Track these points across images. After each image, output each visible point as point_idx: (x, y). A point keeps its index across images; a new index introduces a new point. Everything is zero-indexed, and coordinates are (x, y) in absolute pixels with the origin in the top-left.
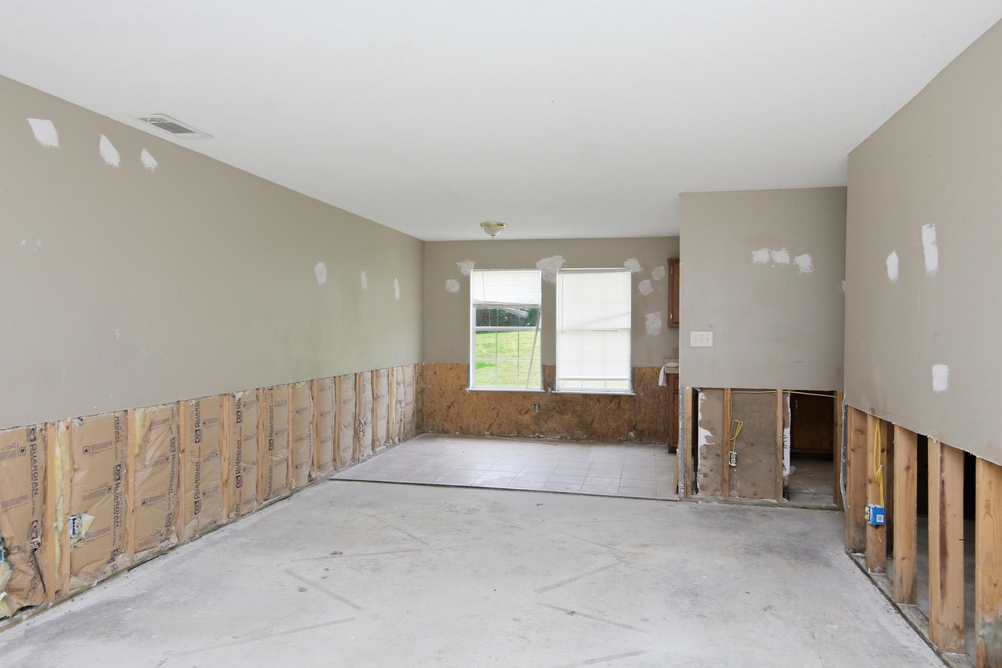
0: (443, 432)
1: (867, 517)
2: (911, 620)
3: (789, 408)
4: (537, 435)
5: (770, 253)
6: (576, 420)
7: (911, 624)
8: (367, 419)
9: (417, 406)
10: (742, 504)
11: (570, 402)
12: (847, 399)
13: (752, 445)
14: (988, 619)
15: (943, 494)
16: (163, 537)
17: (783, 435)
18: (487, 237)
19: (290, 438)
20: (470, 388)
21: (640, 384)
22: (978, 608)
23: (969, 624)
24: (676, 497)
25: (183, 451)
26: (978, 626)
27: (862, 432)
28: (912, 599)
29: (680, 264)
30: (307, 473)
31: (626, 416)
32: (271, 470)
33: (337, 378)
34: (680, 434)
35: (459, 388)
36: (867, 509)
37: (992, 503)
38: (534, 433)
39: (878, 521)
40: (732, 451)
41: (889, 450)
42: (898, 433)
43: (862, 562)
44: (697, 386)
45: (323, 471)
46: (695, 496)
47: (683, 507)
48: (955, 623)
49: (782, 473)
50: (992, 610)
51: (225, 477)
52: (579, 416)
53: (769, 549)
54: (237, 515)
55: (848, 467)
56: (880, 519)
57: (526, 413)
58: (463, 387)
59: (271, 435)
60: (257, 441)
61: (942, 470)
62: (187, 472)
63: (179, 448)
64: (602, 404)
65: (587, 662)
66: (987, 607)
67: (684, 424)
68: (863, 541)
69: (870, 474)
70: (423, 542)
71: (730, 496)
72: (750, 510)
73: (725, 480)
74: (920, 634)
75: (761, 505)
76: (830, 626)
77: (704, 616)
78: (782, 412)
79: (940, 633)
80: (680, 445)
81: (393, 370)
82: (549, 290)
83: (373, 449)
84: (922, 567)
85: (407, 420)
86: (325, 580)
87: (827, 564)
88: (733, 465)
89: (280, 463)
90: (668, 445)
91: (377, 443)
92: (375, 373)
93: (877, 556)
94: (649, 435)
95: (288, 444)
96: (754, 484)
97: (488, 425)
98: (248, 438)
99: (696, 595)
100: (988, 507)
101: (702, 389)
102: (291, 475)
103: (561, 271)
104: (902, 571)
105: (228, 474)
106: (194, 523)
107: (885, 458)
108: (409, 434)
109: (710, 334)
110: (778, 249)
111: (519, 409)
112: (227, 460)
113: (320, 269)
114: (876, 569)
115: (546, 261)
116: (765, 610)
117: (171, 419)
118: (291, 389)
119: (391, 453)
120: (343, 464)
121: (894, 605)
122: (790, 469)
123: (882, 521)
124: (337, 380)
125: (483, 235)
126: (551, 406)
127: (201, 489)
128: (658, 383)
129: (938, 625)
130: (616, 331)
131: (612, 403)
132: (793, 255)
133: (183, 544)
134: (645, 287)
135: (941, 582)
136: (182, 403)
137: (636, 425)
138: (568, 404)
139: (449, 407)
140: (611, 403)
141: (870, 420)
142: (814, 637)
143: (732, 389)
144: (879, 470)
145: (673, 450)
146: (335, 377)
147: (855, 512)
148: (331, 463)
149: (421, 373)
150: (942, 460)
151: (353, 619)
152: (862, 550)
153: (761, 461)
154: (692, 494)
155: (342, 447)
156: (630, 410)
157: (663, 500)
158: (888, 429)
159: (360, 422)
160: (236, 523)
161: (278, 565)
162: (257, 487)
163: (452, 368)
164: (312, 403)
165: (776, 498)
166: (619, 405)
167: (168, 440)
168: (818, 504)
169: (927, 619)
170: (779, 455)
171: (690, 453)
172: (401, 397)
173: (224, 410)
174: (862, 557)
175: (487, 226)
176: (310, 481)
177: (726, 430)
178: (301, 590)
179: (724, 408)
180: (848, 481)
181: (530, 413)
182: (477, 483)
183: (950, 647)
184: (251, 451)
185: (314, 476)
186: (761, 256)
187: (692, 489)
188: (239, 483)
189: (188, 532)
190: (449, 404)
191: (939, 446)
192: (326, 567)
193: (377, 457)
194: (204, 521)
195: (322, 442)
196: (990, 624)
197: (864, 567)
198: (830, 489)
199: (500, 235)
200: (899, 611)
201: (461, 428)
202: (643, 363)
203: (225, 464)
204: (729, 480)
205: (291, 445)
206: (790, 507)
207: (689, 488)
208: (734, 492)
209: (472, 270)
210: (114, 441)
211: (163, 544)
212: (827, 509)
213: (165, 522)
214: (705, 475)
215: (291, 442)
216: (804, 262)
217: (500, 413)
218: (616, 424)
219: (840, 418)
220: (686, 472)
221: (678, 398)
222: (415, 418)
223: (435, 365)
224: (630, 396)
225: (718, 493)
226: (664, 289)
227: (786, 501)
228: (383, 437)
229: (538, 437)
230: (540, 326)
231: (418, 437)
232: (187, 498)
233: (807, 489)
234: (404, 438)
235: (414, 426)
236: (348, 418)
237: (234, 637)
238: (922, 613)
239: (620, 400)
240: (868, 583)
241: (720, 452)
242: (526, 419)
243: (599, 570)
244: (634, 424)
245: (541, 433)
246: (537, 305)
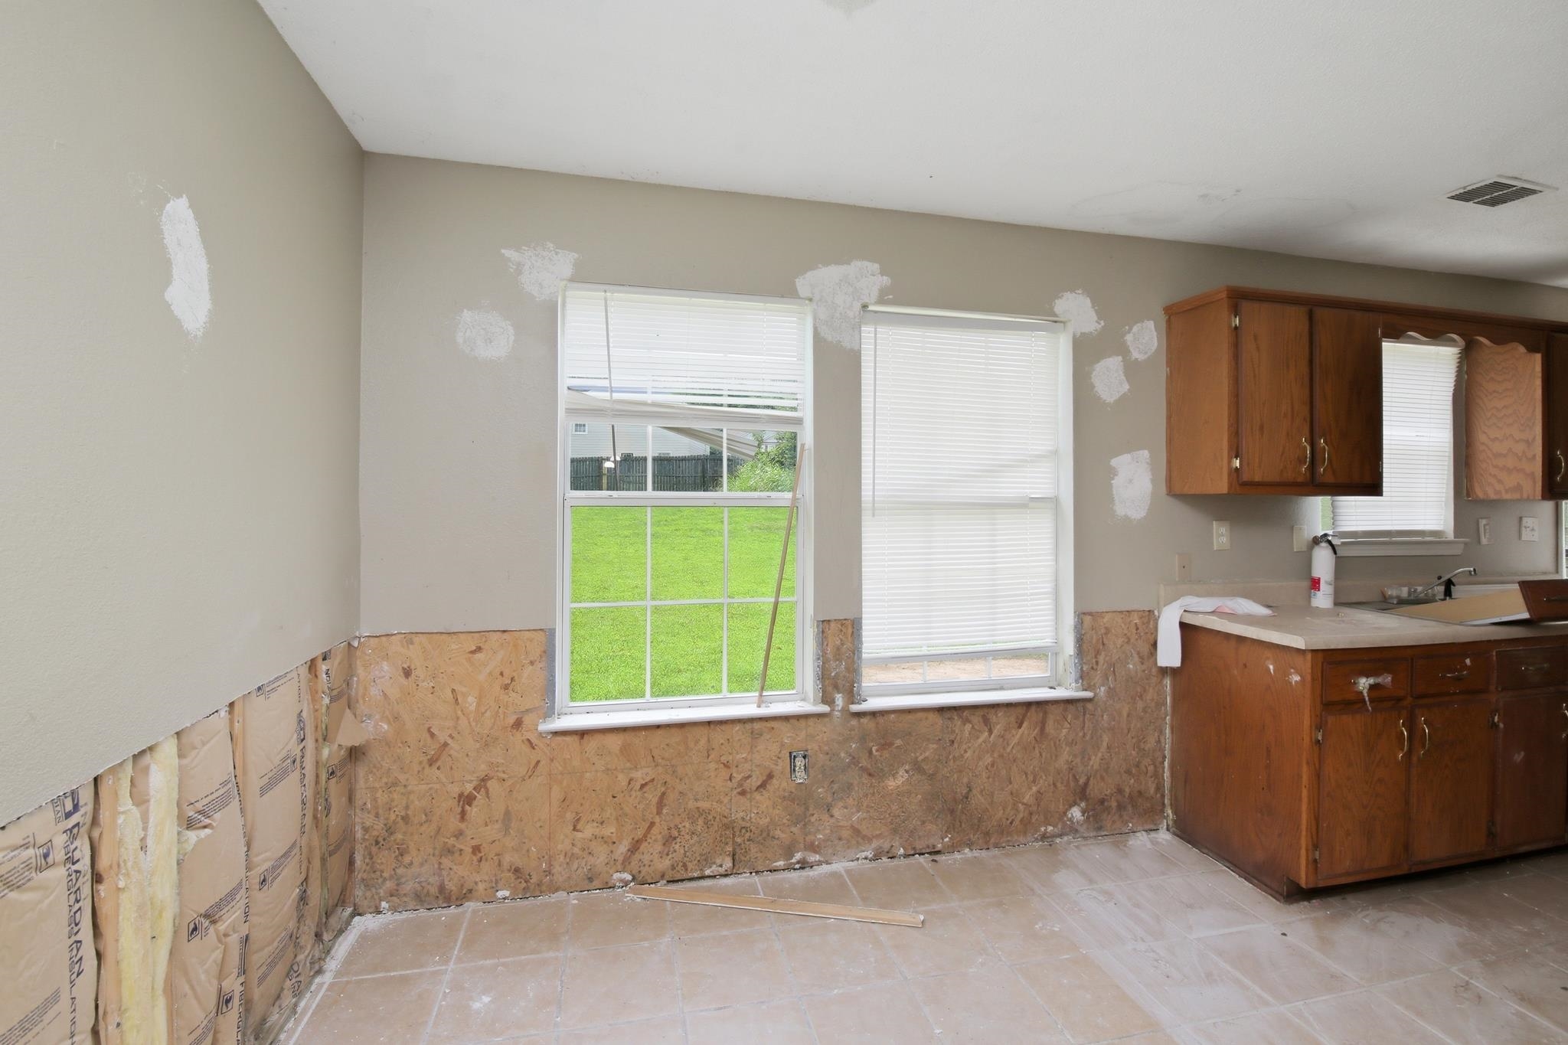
4: (798, 856)
6: (922, 790)
11: (905, 733)
20: (558, 723)
21: (1097, 663)
31: (1062, 762)
35: (512, 720)
38: (789, 853)
52: (932, 777)
57: (763, 786)
58: (527, 720)
64: (995, 732)
82: (837, 375)
94: (1121, 807)
97: (623, 848)
111: (738, 777)
115: (827, 276)
126: (843, 755)
131: (1025, 725)
134: (1109, 378)
137: (1086, 784)
138: (898, 742)
139: (467, 800)
140: (1020, 727)
156: (1072, 743)
163: (477, 650)
166: (1041, 731)
181: (775, 786)
190: (469, 788)
201: (517, 870)
202: (1106, 600)
209: (564, 286)
217: (672, 796)
218: (1034, 789)
223: (407, 639)
224: (1070, 701)
229: (805, 866)
230: (806, 491)
239: (1043, 713)
242: (762, 810)
244: (1082, 781)
245: (813, 848)
246: (799, 421)
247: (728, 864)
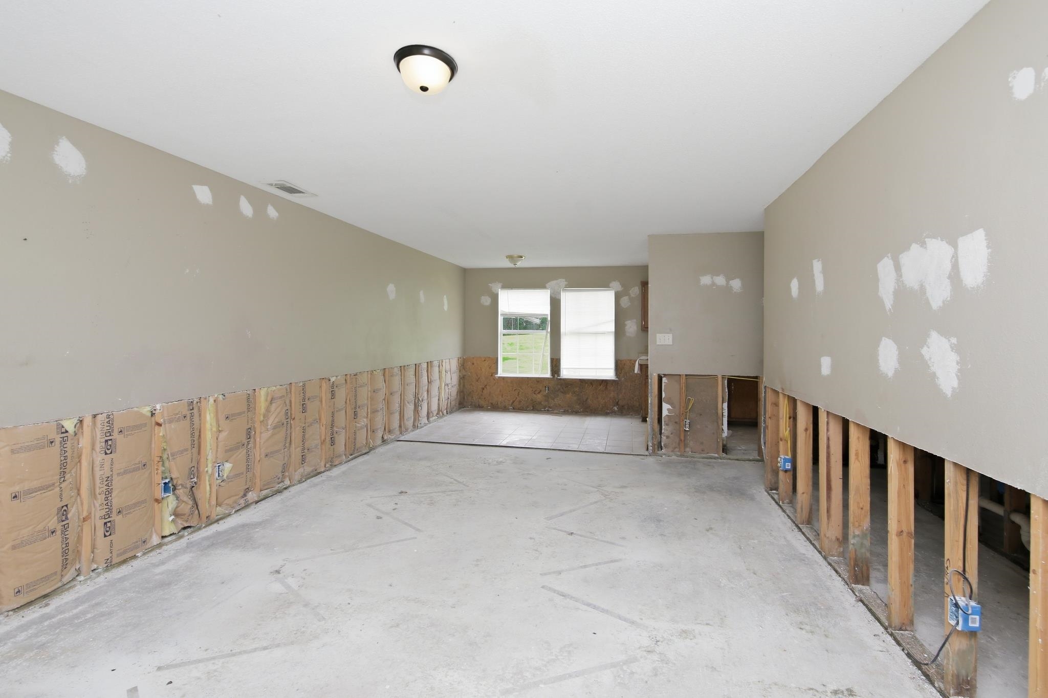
0: (479, 407)
1: (779, 465)
2: (808, 536)
3: (727, 388)
4: (547, 409)
5: (712, 278)
6: (575, 398)
7: (808, 539)
8: (424, 397)
9: (460, 387)
10: (694, 457)
11: (571, 385)
12: (766, 382)
13: (701, 415)
14: (857, 533)
15: (828, 447)
16: (280, 480)
17: (723, 408)
18: (512, 266)
19: (369, 411)
20: (499, 375)
21: (622, 372)
22: (850, 525)
23: (845, 536)
24: (647, 453)
25: (294, 419)
26: (850, 537)
27: (776, 404)
28: (809, 522)
29: (649, 285)
30: (381, 435)
31: (611, 395)
32: (355, 433)
33: (402, 368)
34: (649, 408)
35: (491, 374)
36: (779, 459)
37: (860, 452)
38: (545, 408)
39: (787, 467)
40: (686, 419)
41: (794, 418)
42: (799, 405)
43: (776, 497)
44: (661, 373)
45: (392, 435)
46: (660, 452)
47: (651, 460)
48: (836, 537)
49: (722, 435)
50: (859, 526)
51: (323, 438)
52: (578, 395)
53: (711, 488)
54: (331, 465)
55: (767, 430)
56: (788, 466)
57: (539, 393)
58: (494, 374)
59: (355, 408)
60: (346, 412)
61: (828, 430)
62: (296, 434)
63: (291, 416)
64: (594, 386)
65: (581, 567)
66: (857, 524)
67: (652, 400)
68: (777, 482)
69: (781, 435)
70: (464, 485)
71: (685, 452)
72: (699, 462)
73: (681, 440)
74: (813, 545)
75: (707, 458)
76: (752, 541)
77: (665, 536)
78: (721, 391)
79: (826, 543)
80: (649, 416)
81: (442, 362)
82: (555, 304)
83: (428, 419)
84: (815, 498)
85: (452, 398)
86: (395, 511)
87: (752, 498)
88: (687, 429)
89: (361, 428)
90: (642, 416)
91: (431, 415)
92: (429, 364)
93: (786, 492)
94: (628, 408)
95: (367, 415)
96: (702, 443)
97: (511, 401)
98: (339, 410)
99: (659, 521)
100: (857, 454)
101: (665, 375)
102: (369, 437)
103: (563, 290)
104: (802, 502)
105: (325, 436)
106: (301, 470)
107: (791, 423)
108: (454, 408)
109: (671, 336)
110: (718, 275)
111: (534, 390)
112: (324, 426)
113: (391, 288)
114: (785, 501)
115: (553, 283)
116: (708, 531)
117: (285, 395)
118: (369, 375)
119: (441, 422)
120: (407, 430)
121: (797, 526)
122: (728, 432)
123: (790, 468)
124: (402, 369)
125: (508, 264)
126: (557, 388)
127: (306, 445)
128: (634, 371)
129: (825, 538)
130: (603, 333)
132: (728, 279)
133: (293, 485)
134: (625, 302)
135: (827, 508)
136: (293, 385)
137: (618, 402)
139: (483, 389)
140: (600, 386)
141: (781, 396)
142: (741, 548)
143: (686, 375)
144: (787, 432)
145: (644, 420)
146: (401, 367)
147: (771, 462)
148: (398, 428)
149: (463, 365)
150: (828, 423)
151: (416, 538)
152: (776, 489)
153: (707, 427)
154: (658, 450)
155: (406, 417)
156: (614, 391)
157: (638, 455)
158: (793, 401)
159: (419, 399)
160: (331, 471)
161: (362, 501)
162: (345, 445)
163: (485, 361)
164: (384, 385)
165: (717, 453)
166: (606, 388)
167: (284, 410)
168: (746, 457)
169: (818, 535)
170: (720, 422)
171: (656, 421)
172: (448, 381)
173: (323, 390)
174: (776, 494)
175: (511, 258)
176: (383, 442)
177: (682, 404)
178: (379, 518)
179: (681, 389)
180: (767, 440)
181: (541, 393)
182: (504, 443)
183: (833, 553)
184: (341, 419)
185: (385, 438)
186: (706, 280)
187: (658, 448)
188: (333, 443)
189: (297, 477)
190: (483, 387)
191: (826, 413)
192: (395, 502)
193: (431, 424)
194: (308, 469)
195: (391, 414)
196: (858, 536)
197: (777, 500)
198: (755, 447)
199: (520, 264)
200: (800, 530)
201: (492, 404)
202: (624, 357)
203: (323, 429)
204: (684, 441)
205: (369, 415)
206: (727, 459)
207: (656, 447)
208: (688, 449)
209: (500, 290)
210: (246, 410)
211: (280, 485)
212: (754, 461)
213: (281, 469)
214: (668, 437)
215: (369, 413)
216: (736, 284)
217: (520, 393)
218: (604, 401)
219: (762, 395)
220: (654, 434)
221: (648, 382)
222: (459, 396)
223: (473, 358)
224: (613, 381)
225: (677, 450)
226: (638, 304)
227: (724, 455)
228: (435, 410)
229: (548, 410)
230: (549, 330)
231: (460, 410)
232: (296, 452)
233: (739, 447)
234: (450, 411)
235: (458, 403)
236: (410, 397)
237: (332, 550)
238: (815, 531)
239: (607, 383)
240: (780, 511)
241: (676, 421)
242: (539, 397)
243: (591, 504)
244: (617, 401)
245: (550, 407)
246: (547, 315)
247: (532, 408)
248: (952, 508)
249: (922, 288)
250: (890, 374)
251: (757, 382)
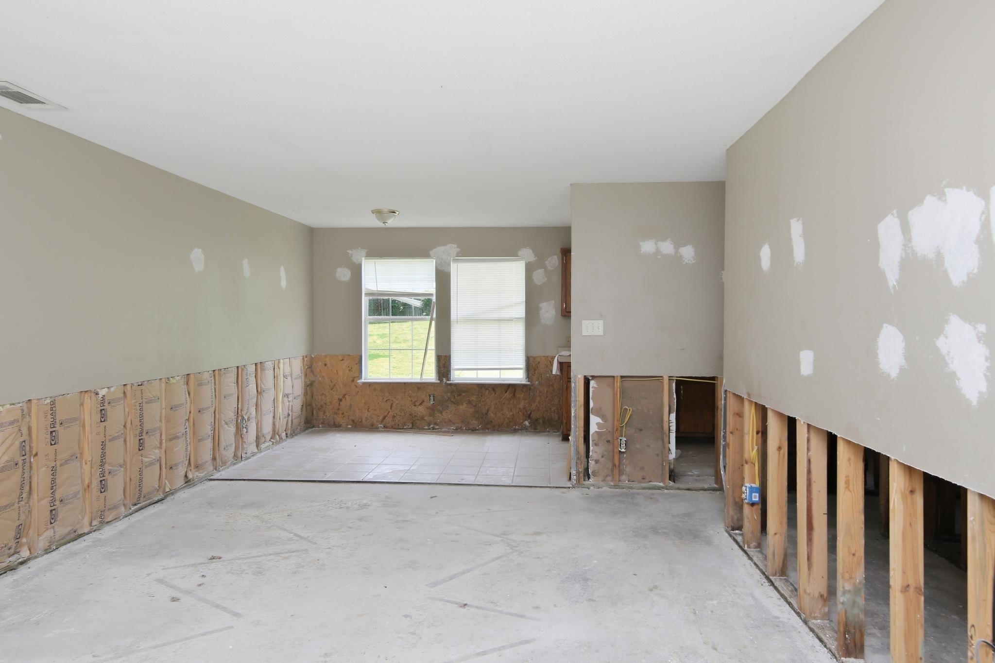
0: (335, 426)
1: (744, 496)
2: (782, 592)
3: (675, 394)
4: (432, 426)
5: (656, 244)
6: (472, 410)
7: (782, 595)
8: (251, 414)
9: (306, 399)
10: (631, 488)
11: (465, 392)
12: (726, 384)
13: (641, 430)
14: (848, 587)
15: (809, 472)
16: (12, 551)
17: (669, 421)
18: (380, 224)
19: (164, 437)
20: (363, 380)
21: (535, 373)
22: (839, 577)
23: (832, 591)
24: (569, 485)
25: (36, 455)
26: (839, 593)
27: (740, 415)
28: (783, 572)
29: (572, 254)
30: (183, 473)
31: (521, 406)
32: (141, 472)
33: (217, 372)
34: (573, 422)
35: (351, 379)
36: (744, 488)
37: (851, 478)
38: (429, 425)
39: (753, 499)
40: (622, 437)
41: (763, 432)
42: (770, 415)
43: (739, 539)
44: (589, 374)
45: (201, 471)
46: (587, 482)
47: (575, 493)
48: (820, 593)
49: (668, 456)
50: (851, 578)
51: (87, 482)
52: (475, 406)
53: (655, 531)
54: (101, 522)
55: (727, 450)
56: (756, 497)
57: (421, 404)
58: (355, 379)
59: (141, 433)
60: (125, 441)
61: (808, 449)
62: (41, 478)
63: (31, 451)
64: (497, 394)
65: (478, 654)
66: (847, 576)
67: (576, 411)
68: (741, 519)
69: (746, 456)
70: (309, 541)
71: (619, 481)
72: (638, 494)
73: (615, 466)
74: (790, 604)
75: (649, 488)
76: (710, 602)
77: (593, 601)
78: (668, 397)
79: (807, 602)
80: (572, 433)
81: (279, 362)
82: (443, 280)
83: (257, 446)
84: (792, 540)
85: (294, 414)
86: (201, 587)
87: (709, 542)
88: (623, 450)
89: (151, 464)
90: (562, 433)
91: (263, 440)
92: (259, 366)
93: (752, 532)
94: (544, 423)
95: (161, 443)
96: (642, 469)
97: (381, 418)
98: (114, 439)
99: (586, 580)
100: (847, 482)
101: (593, 377)
102: (164, 476)
103: (455, 260)
104: (774, 545)
105: (91, 478)
106: (49, 533)
107: (760, 439)
108: (297, 429)
109: (601, 323)
110: (664, 240)
111: (414, 401)
112: (89, 463)
113: (197, 256)
114: (752, 545)
115: (440, 250)
116: (651, 590)
117: (20, 420)
118: (163, 385)
119: (278, 449)
120: (224, 463)
121: (767, 578)
122: (676, 453)
123: (757, 499)
124: (216, 373)
125: (374, 222)
126: (446, 397)
127: (58, 496)
128: (552, 372)
129: (805, 596)
130: (510, 320)
131: (507, 392)
132: (677, 246)
133: (36, 557)
134: (539, 276)
135: (808, 554)
136: (34, 402)
137: (530, 414)
138: (464, 394)
139: (340, 400)
140: (506, 392)
141: (746, 404)
142: (695, 613)
143: (622, 377)
144: (755, 451)
145: (566, 438)
146: (214, 371)
147: (733, 492)
148: (210, 462)
149: (310, 366)
150: (808, 440)
151: (231, 627)
152: (740, 528)
153: (648, 446)
154: (584, 481)
155: (223, 444)
156: (525, 400)
157: (557, 487)
158: (762, 411)
159: (243, 418)
160: (100, 531)
161: (148, 575)
162: (124, 491)
163: (343, 360)
164: (188, 399)
165: (663, 481)
166: (514, 394)
167: (17, 443)
168: (700, 485)
169: (796, 590)
170: (666, 440)
171: (582, 440)
172: (289, 390)
173: (86, 410)
174: (740, 534)
175: (378, 213)
176: (186, 483)
177: (616, 417)
178: (174, 600)
179: (614, 395)
180: (727, 463)
181: (424, 404)
182: (370, 477)
183: (816, 615)
184: (116, 452)
185: (190, 476)
186: (648, 247)
187: (584, 476)
188: (103, 487)
189: (42, 544)
190: (341, 397)
191: (806, 426)
192: (202, 574)
193: (262, 454)
194: (61, 530)
195: (200, 440)
196: (849, 591)
197: (741, 544)
198: (711, 471)
199: (392, 222)
200: (772, 583)
201: (353, 421)
202: (538, 352)
203: (87, 468)
204: (619, 466)
205: (164, 445)
206: (675, 489)
207: (582, 475)
208: (624, 477)
209: (363, 259)
211: (13, 559)
212: (708, 490)
213: (13, 534)
214: (597, 462)
215: (164, 441)
216: (688, 253)
217: (394, 405)
218: (511, 414)
219: (721, 403)
220: (578, 458)
221: (570, 386)
222: (304, 412)
223: (326, 356)
224: (525, 385)
225: (609, 478)
226: (557, 279)
227: (672, 483)
228: (269, 433)
229: (433, 428)
230: (434, 316)
231: (307, 432)
232: (40, 506)
233: (691, 472)
234: (292, 433)
235: (303, 421)
236: (229, 413)
237: (94, 656)
238: (792, 585)
239: (515, 389)
240: (745, 558)
241: (610, 439)
242: (421, 410)
243: (493, 560)
244: (529, 412)
245: (436, 424)
246: (432, 295)
247: (411, 426)
248: (977, 556)
249: (939, 256)
250: (894, 373)
251: (714, 384)
